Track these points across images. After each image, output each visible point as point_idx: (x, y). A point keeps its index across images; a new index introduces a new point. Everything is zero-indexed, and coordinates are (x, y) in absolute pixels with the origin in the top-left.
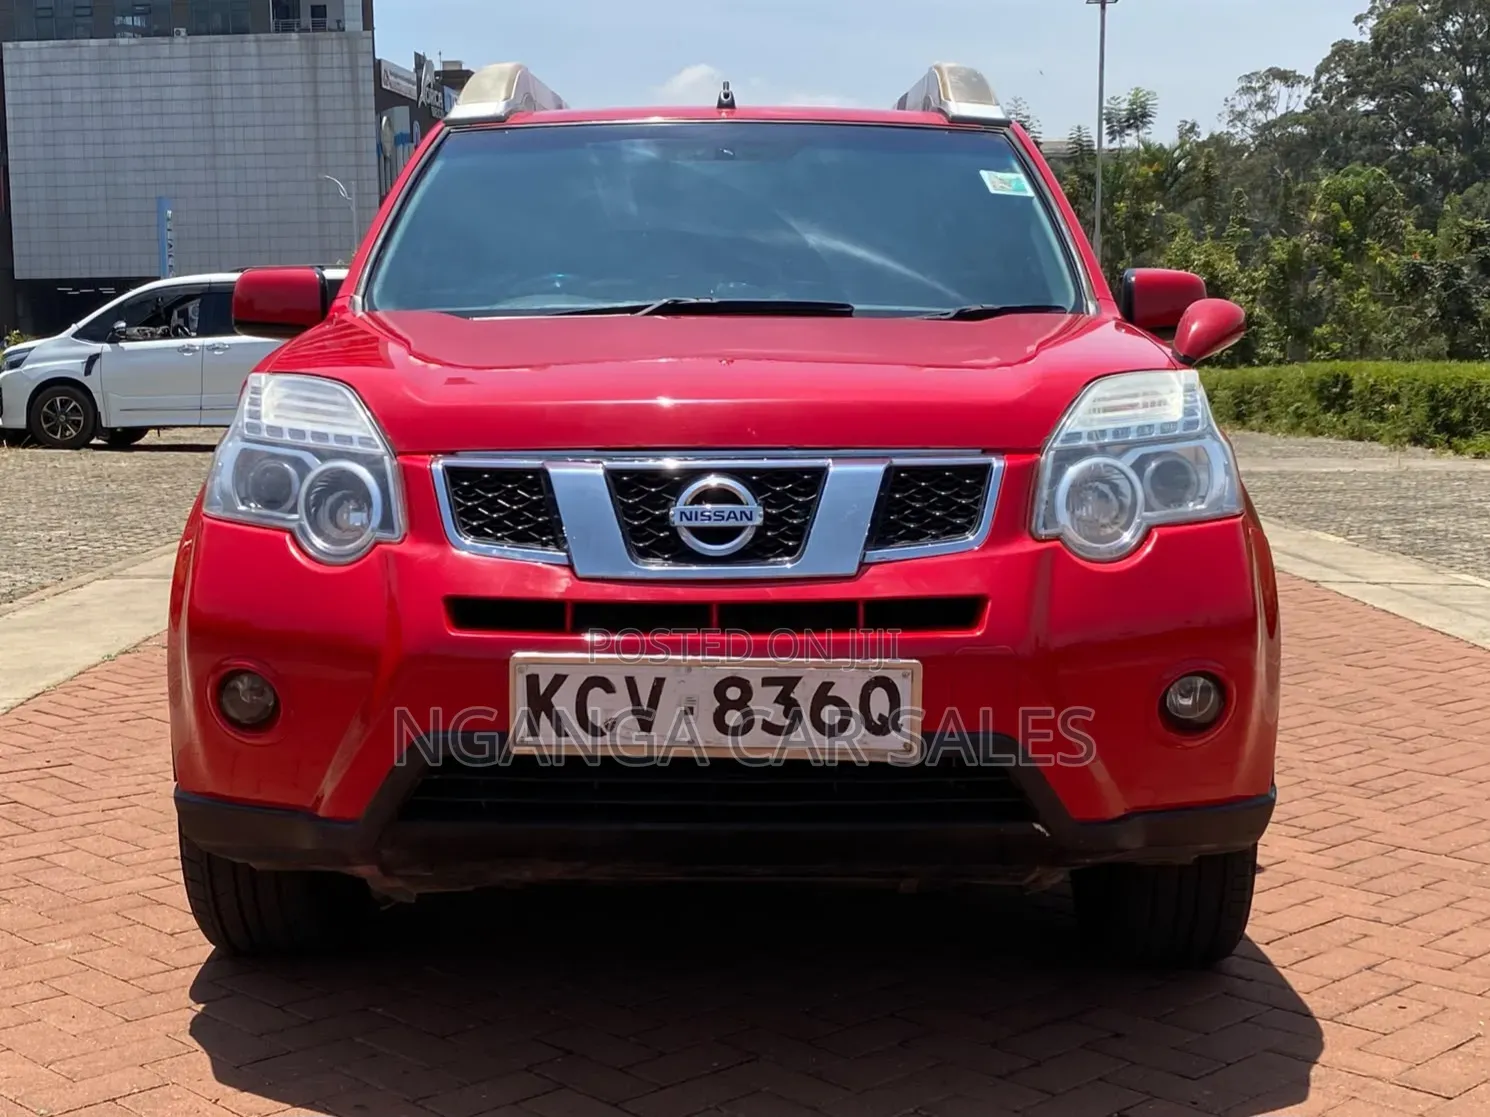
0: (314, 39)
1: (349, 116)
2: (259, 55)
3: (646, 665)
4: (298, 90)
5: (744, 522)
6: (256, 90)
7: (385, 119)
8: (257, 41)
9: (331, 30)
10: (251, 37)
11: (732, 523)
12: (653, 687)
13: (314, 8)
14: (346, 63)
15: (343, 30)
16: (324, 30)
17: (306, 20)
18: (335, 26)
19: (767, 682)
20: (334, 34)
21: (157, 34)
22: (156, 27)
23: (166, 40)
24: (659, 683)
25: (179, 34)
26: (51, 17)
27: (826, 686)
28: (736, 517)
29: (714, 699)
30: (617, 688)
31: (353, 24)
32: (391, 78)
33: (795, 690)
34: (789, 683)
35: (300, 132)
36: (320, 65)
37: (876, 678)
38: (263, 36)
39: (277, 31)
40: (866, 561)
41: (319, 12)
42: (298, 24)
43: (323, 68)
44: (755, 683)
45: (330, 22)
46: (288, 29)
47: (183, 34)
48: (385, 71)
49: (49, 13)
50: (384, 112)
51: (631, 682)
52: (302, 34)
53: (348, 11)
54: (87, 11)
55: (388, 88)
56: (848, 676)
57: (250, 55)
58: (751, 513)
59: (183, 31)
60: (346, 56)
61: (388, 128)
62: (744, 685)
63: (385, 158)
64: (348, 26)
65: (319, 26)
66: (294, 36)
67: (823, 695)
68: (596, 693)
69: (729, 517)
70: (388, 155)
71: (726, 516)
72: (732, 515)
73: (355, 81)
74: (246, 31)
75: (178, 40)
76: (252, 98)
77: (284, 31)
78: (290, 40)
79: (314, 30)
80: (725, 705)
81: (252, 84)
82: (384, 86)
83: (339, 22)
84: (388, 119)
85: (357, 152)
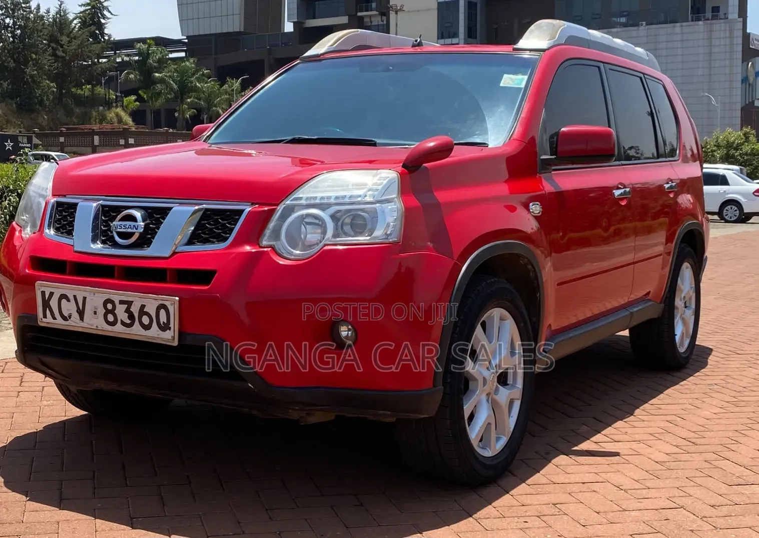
0: (711, 24)
1: (727, 63)
2: (682, 33)
3: (80, 291)
4: (701, 50)
5: (134, 230)
6: (679, 51)
7: (750, 63)
8: (682, 26)
9: (721, 19)
10: (678, 24)
11: (129, 230)
12: (83, 301)
13: (713, 8)
14: (728, 35)
15: (727, 18)
16: (717, 19)
17: (709, 14)
18: (723, 17)
19: (121, 302)
20: (722, 21)
21: (632, 25)
22: (631, 22)
23: (635, 28)
24: (85, 299)
25: (642, 25)
26: (581, 20)
27: (143, 306)
28: (131, 228)
29: (103, 308)
30: (71, 301)
31: (733, 14)
32: (755, 42)
33: (132, 307)
34: (129, 304)
35: (700, 72)
36: (713, 37)
37: (161, 304)
38: (684, 24)
39: (692, 21)
40: (176, 251)
41: (716, 10)
42: (704, 16)
43: (714, 38)
44: (117, 302)
45: (721, 14)
46: (698, 19)
47: (644, 25)
48: (753, 39)
49: (580, 18)
50: (751, 60)
51: (75, 297)
52: (705, 21)
53: (730, 9)
54: (598, 16)
55: (753, 47)
56: (151, 303)
57: (677, 34)
58: (138, 226)
59: (644, 23)
60: (728, 32)
61: (752, 68)
62: (112, 302)
63: (749, 84)
64: (730, 16)
65: (715, 17)
66: (701, 23)
67: (142, 312)
68: (64, 301)
69: (128, 228)
70: (751, 82)
71: (127, 226)
72: (130, 227)
73: (732, 44)
74: (676, 22)
75: (641, 28)
76: (677, 55)
77: (696, 21)
78: (698, 25)
79: (712, 19)
80: (108, 312)
81: (677, 48)
82: (751, 47)
83: (725, 14)
84: (752, 64)
85: (731, 81)
